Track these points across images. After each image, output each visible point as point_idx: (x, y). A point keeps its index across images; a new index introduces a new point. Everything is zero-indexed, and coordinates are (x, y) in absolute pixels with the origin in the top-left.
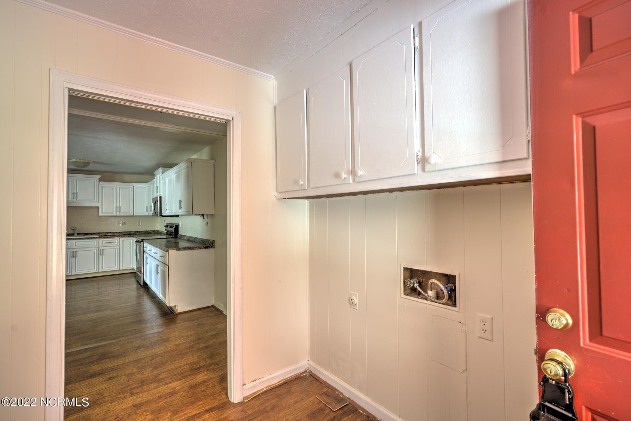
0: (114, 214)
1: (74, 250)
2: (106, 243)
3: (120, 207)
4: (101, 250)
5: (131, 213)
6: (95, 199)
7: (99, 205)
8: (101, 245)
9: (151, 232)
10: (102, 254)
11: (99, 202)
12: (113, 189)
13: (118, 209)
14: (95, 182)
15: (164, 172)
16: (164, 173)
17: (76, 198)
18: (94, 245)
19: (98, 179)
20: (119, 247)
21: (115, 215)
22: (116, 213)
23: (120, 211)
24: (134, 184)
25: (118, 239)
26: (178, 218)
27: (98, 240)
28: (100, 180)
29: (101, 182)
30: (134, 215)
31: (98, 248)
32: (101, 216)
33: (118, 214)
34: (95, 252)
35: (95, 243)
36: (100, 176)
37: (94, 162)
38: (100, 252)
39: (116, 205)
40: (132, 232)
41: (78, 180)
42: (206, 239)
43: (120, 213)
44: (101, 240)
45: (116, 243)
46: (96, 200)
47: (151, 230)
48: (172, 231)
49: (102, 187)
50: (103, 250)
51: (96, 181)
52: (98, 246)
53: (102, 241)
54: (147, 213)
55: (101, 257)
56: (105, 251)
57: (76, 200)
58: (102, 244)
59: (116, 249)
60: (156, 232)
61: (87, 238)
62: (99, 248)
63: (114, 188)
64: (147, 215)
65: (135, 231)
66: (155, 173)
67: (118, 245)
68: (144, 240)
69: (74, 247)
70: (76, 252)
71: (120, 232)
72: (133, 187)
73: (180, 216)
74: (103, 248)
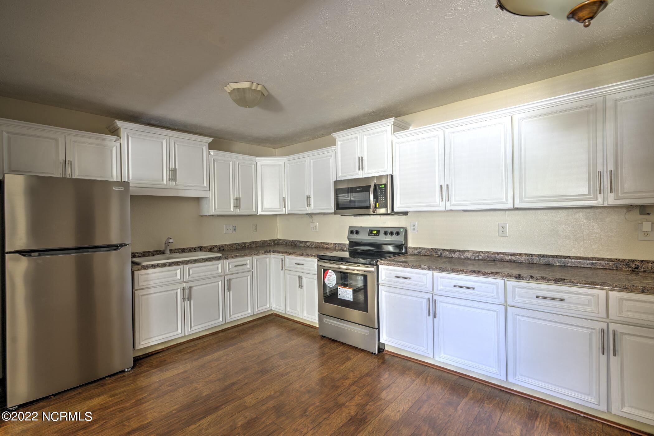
0: (231, 211)
1: (189, 285)
2: (235, 266)
3: (239, 199)
4: (227, 281)
6: (203, 183)
7: (209, 194)
8: (227, 271)
10: (229, 289)
11: (210, 190)
12: (229, 164)
13: (236, 202)
14: (202, 149)
17: (175, 180)
18: (218, 272)
19: (207, 145)
20: (252, 272)
21: (233, 213)
22: (234, 210)
23: (239, 207)
24: (258, 159)
25: (250, 258)
27: (222, 261)
28: (211, 146)
29: (212, 152)
33: (237, 212)
34: (218, 285)
35: (218, 268)
36: (210, 140)
38: (227, 285)
39: (234, 196)
40: (246, 243)
41: (178, 144)
43: (239, 210)
44: (227, 262)
45: (248, 266)
46: (205, 185)
47: (270, 239)
49: (214, 161)
51: (204, 148)
52: (223, 273)
53: (229, 264)
55: (227, 293)
56: (233, 281)
57: (176, 183)
58: (229, 269)
60: (276, 242)
62: (224, 278)
63: (231, 163)
65: (250, 242)
67: (251, 269)
69: (187, 278)
70: (190, 287)
71: (230, 245)
72: (257, 162)
73: (409, 214)
74: (229, 277)
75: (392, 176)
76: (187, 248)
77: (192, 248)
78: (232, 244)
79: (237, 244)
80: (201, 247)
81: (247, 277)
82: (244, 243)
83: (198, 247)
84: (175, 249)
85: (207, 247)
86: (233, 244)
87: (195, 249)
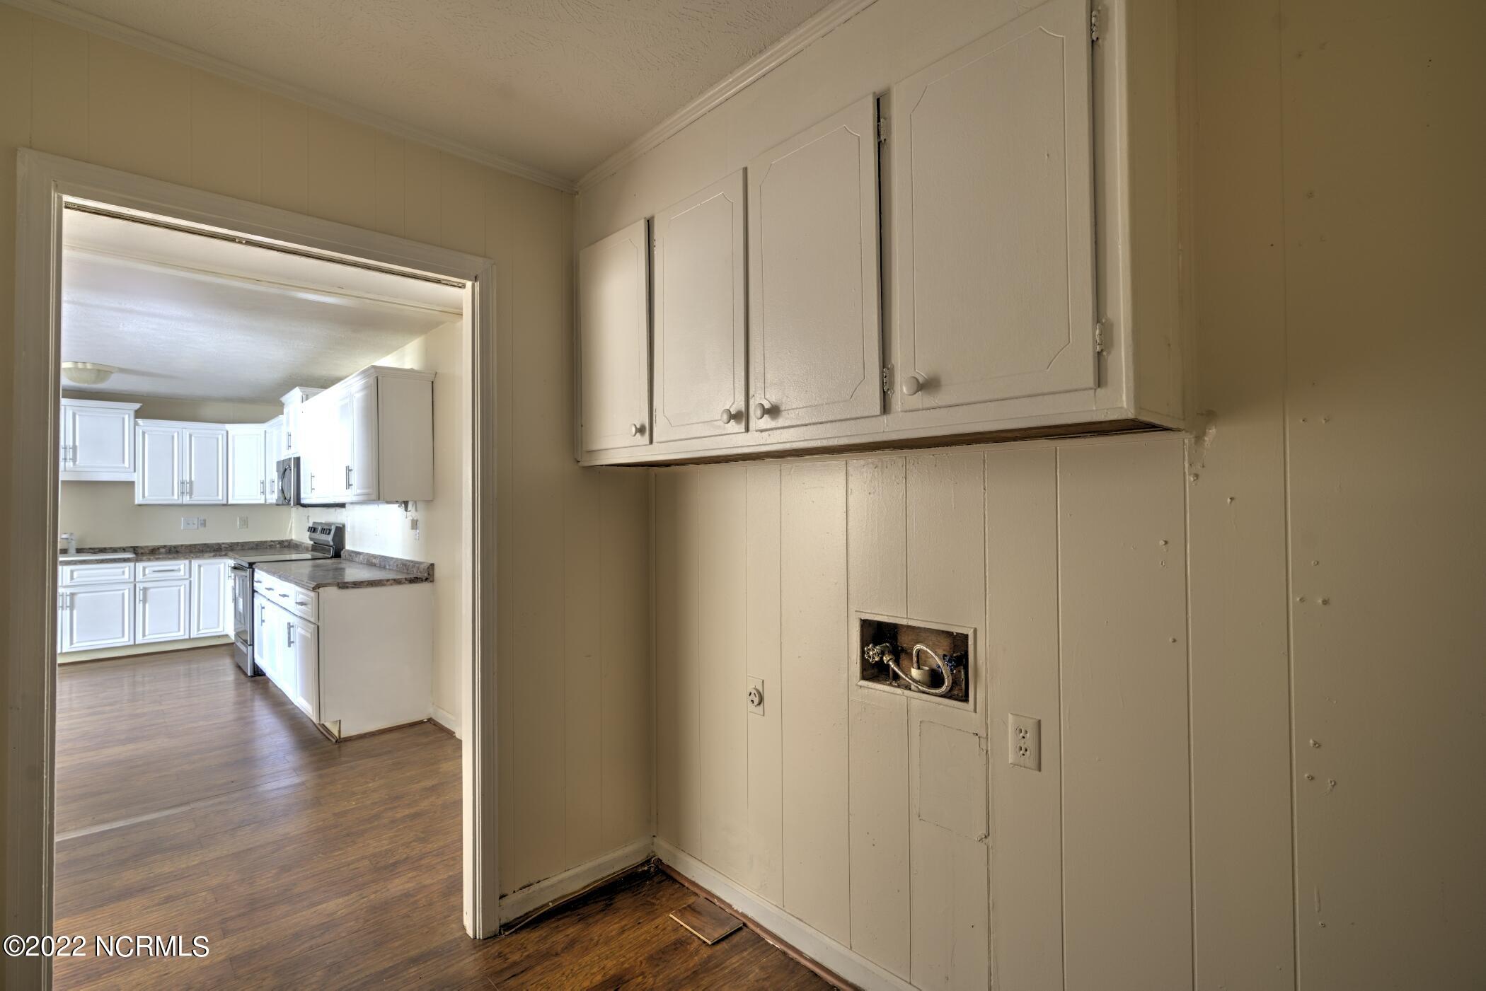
0: (175, 498)
1: (68, 591)
2: (154, 571)
3: (191, 482)
4: (140, 590)
5: (220, 498)
6: (124, 462)
7: (136, 477)
8: (140, 577)
9: (272, 543)
10: (145, 601)
11: (135, 471)
12: (173, 437)
13: (187, 487)
14: (123, 419)
15: (306, 397)
16: (307, 399)
17: (75, 460)
18: (123, 577)
19: (132, 413)
20: (188, 581)
21: (180, 502)
22: (180, 498)
23: (191, 493)
24: (228, 427)
25: (187, 562)
26: (343, 509)
27: (132, 564)
28: (138, 414)
29: (140, 421)
30: (230, 502)
31: (132, 586)
32: (140, 505)
33: (187, 500)
34: (123, 594)
35: (123, 573)
36: (137, 406)
37: (122, 370)
38: (140, 595)
39: (181, 479)
40: (223, 543)
41: (80, 415)
42: (412, 561)
43: (190, 497)
44: (140, 566)
45: (182, 573)
46: (126, 464)
47: (273, 539)
48: (329, 542)
49: (144, 433)
50: (145, 590)
51: (127, 417)
52: (132, 580)
53: (144, 569)
54: (263, 497)
55: (140, 607)
56: (150, 592)
57: (75, 464)
58: (144, 575)
59: (180, 586)
60: (286, 544)
61: (102, 561)
62: (135, 586)
63: (176, 435)
64: (263, 502)
65: (232, 543)
66: (284, 399)
67: (187, 576)
68: (254, 563)
69: (67, 581)
70: (73, 594)
71: (191, 546)
72: (227, 432)
73: (347, 506)
74: (146, 585)
75: (298, 460)
76: (111, 548)
77: (120, 548)
78: (195, 545)
79: (205, 544)
80: (137, 547)
81: (178, 588)
82: (219, 544)
83: (131, 547)
84: (90, 549)
85: (147, 547)
86: (199, 545)
87: (124, 549)
